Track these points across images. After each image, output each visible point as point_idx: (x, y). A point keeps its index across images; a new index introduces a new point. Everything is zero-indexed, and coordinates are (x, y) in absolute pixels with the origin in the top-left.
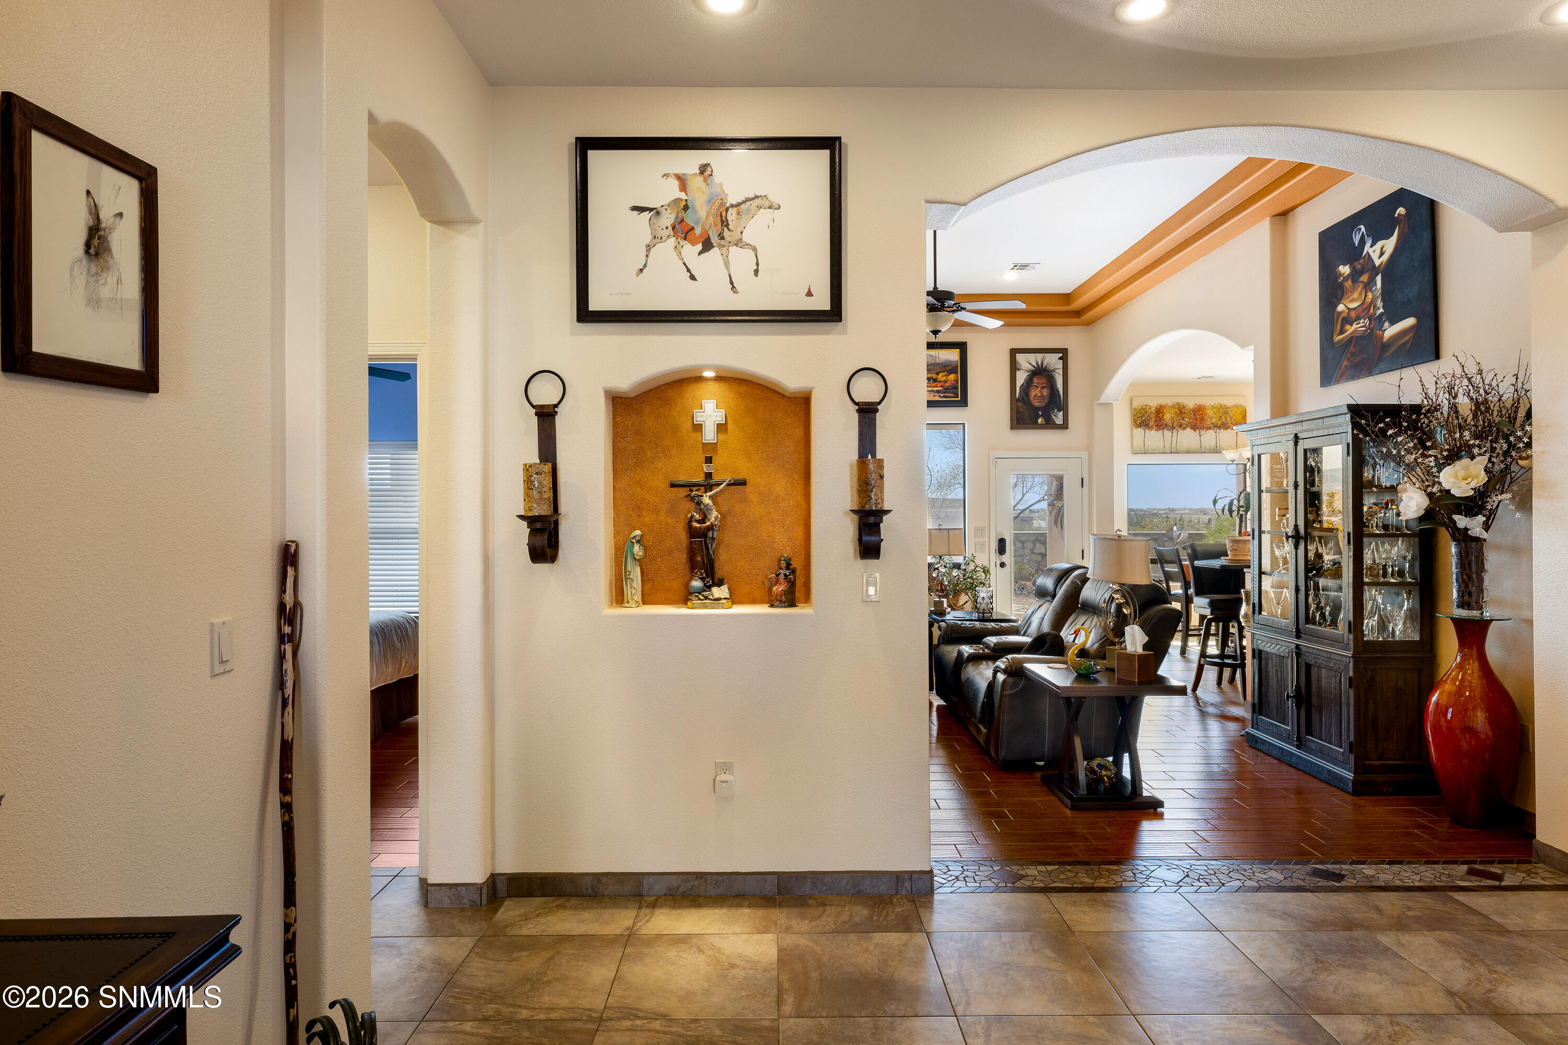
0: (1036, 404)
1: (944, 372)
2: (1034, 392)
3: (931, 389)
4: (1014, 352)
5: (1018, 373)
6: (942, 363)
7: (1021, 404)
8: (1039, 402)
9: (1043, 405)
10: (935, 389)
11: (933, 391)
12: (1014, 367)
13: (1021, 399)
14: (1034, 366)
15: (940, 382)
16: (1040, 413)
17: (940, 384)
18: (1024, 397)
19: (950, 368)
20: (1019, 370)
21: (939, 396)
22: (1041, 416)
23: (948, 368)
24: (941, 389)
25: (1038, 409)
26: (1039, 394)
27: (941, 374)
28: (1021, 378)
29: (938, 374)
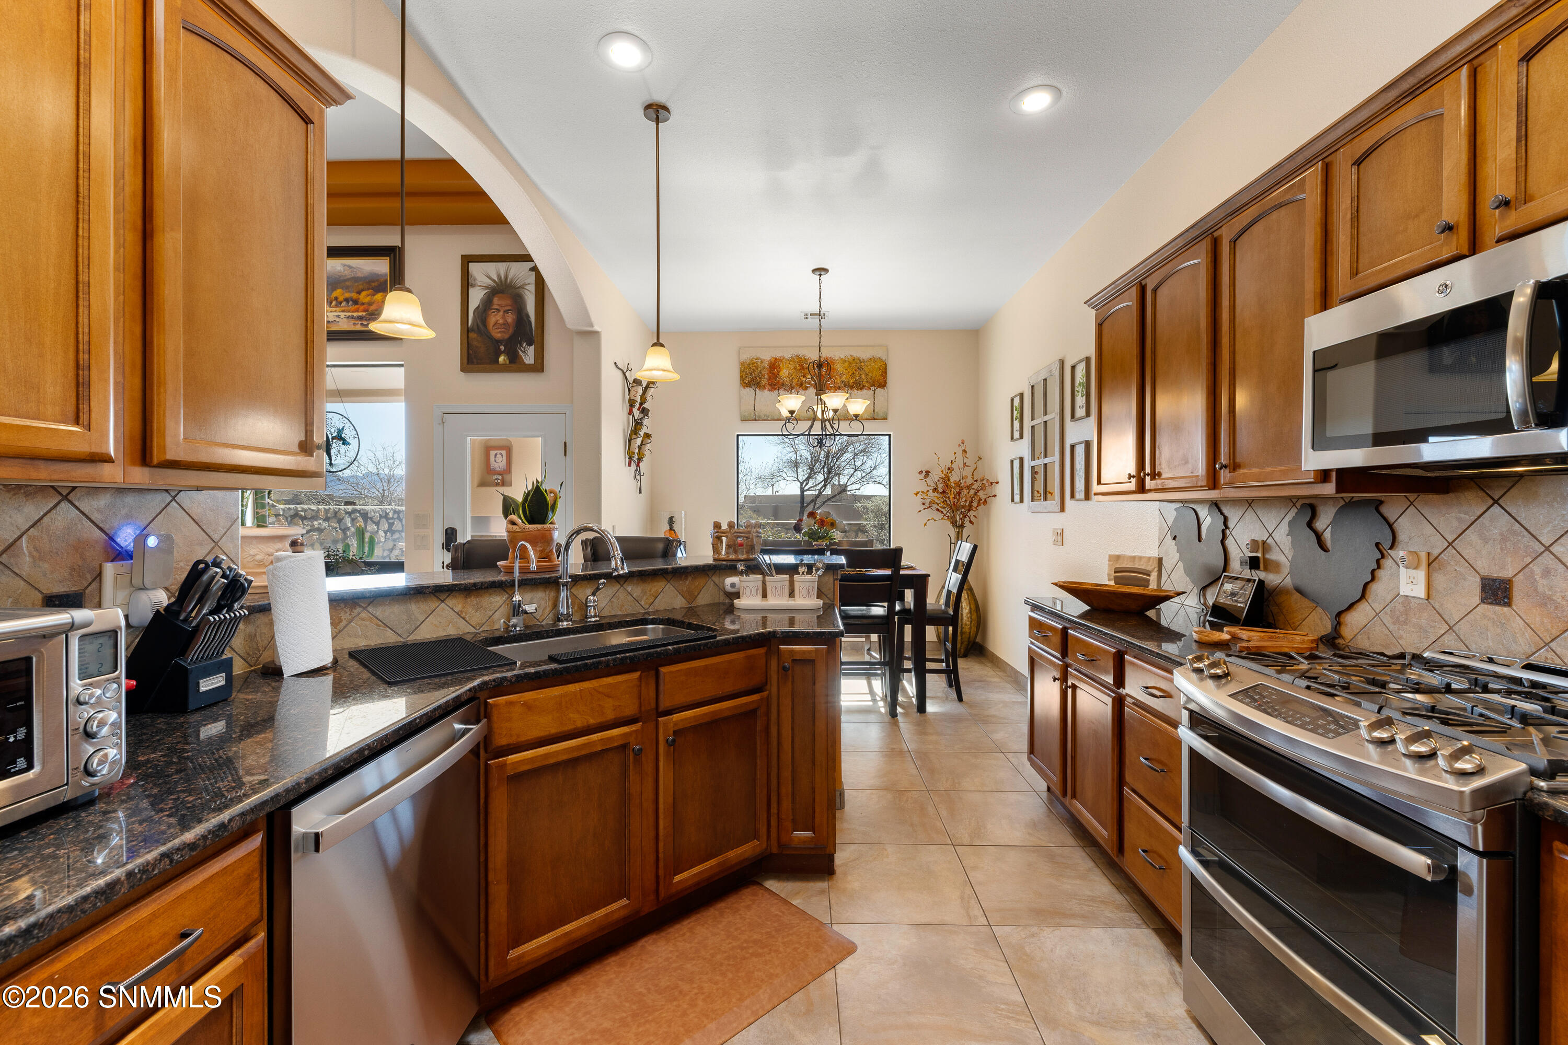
0: (497, 334)
1: (368, 289)
2: (494, 318)
3: (350, 314)
4: (467, 260)
5: (471, 290)
6: (365, 278)
7: (475, 335)
8: (500, 332)
9: (506, 336)
10: (355, 314)
11: (352, 317)
12: (466, 282)
13: (475, 327)
14: (494, 281)
15: (363, 304)
16: (502, 348)
17: (362, 308)
18: (481, 326)
19: (376, 284)
20: (473, 286)
21: (362, 324)
22: (503, 352)
23: (373, 284)
24: (364, 314)
25: (498, 342)
26: (501, 321)
27: (364, 293)
28: (476, 297)
29: (359, 293)
